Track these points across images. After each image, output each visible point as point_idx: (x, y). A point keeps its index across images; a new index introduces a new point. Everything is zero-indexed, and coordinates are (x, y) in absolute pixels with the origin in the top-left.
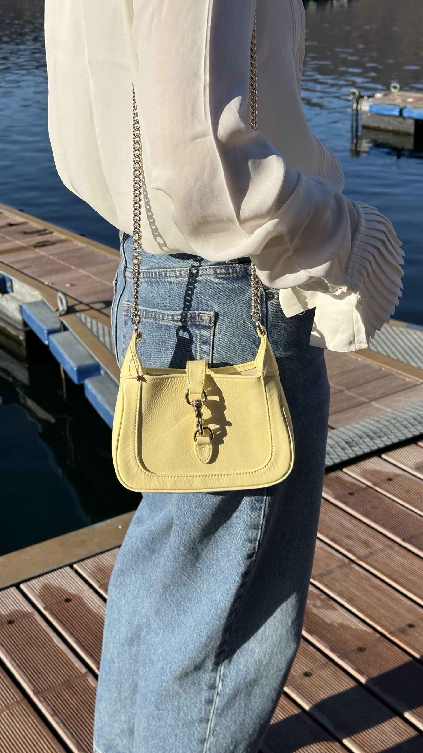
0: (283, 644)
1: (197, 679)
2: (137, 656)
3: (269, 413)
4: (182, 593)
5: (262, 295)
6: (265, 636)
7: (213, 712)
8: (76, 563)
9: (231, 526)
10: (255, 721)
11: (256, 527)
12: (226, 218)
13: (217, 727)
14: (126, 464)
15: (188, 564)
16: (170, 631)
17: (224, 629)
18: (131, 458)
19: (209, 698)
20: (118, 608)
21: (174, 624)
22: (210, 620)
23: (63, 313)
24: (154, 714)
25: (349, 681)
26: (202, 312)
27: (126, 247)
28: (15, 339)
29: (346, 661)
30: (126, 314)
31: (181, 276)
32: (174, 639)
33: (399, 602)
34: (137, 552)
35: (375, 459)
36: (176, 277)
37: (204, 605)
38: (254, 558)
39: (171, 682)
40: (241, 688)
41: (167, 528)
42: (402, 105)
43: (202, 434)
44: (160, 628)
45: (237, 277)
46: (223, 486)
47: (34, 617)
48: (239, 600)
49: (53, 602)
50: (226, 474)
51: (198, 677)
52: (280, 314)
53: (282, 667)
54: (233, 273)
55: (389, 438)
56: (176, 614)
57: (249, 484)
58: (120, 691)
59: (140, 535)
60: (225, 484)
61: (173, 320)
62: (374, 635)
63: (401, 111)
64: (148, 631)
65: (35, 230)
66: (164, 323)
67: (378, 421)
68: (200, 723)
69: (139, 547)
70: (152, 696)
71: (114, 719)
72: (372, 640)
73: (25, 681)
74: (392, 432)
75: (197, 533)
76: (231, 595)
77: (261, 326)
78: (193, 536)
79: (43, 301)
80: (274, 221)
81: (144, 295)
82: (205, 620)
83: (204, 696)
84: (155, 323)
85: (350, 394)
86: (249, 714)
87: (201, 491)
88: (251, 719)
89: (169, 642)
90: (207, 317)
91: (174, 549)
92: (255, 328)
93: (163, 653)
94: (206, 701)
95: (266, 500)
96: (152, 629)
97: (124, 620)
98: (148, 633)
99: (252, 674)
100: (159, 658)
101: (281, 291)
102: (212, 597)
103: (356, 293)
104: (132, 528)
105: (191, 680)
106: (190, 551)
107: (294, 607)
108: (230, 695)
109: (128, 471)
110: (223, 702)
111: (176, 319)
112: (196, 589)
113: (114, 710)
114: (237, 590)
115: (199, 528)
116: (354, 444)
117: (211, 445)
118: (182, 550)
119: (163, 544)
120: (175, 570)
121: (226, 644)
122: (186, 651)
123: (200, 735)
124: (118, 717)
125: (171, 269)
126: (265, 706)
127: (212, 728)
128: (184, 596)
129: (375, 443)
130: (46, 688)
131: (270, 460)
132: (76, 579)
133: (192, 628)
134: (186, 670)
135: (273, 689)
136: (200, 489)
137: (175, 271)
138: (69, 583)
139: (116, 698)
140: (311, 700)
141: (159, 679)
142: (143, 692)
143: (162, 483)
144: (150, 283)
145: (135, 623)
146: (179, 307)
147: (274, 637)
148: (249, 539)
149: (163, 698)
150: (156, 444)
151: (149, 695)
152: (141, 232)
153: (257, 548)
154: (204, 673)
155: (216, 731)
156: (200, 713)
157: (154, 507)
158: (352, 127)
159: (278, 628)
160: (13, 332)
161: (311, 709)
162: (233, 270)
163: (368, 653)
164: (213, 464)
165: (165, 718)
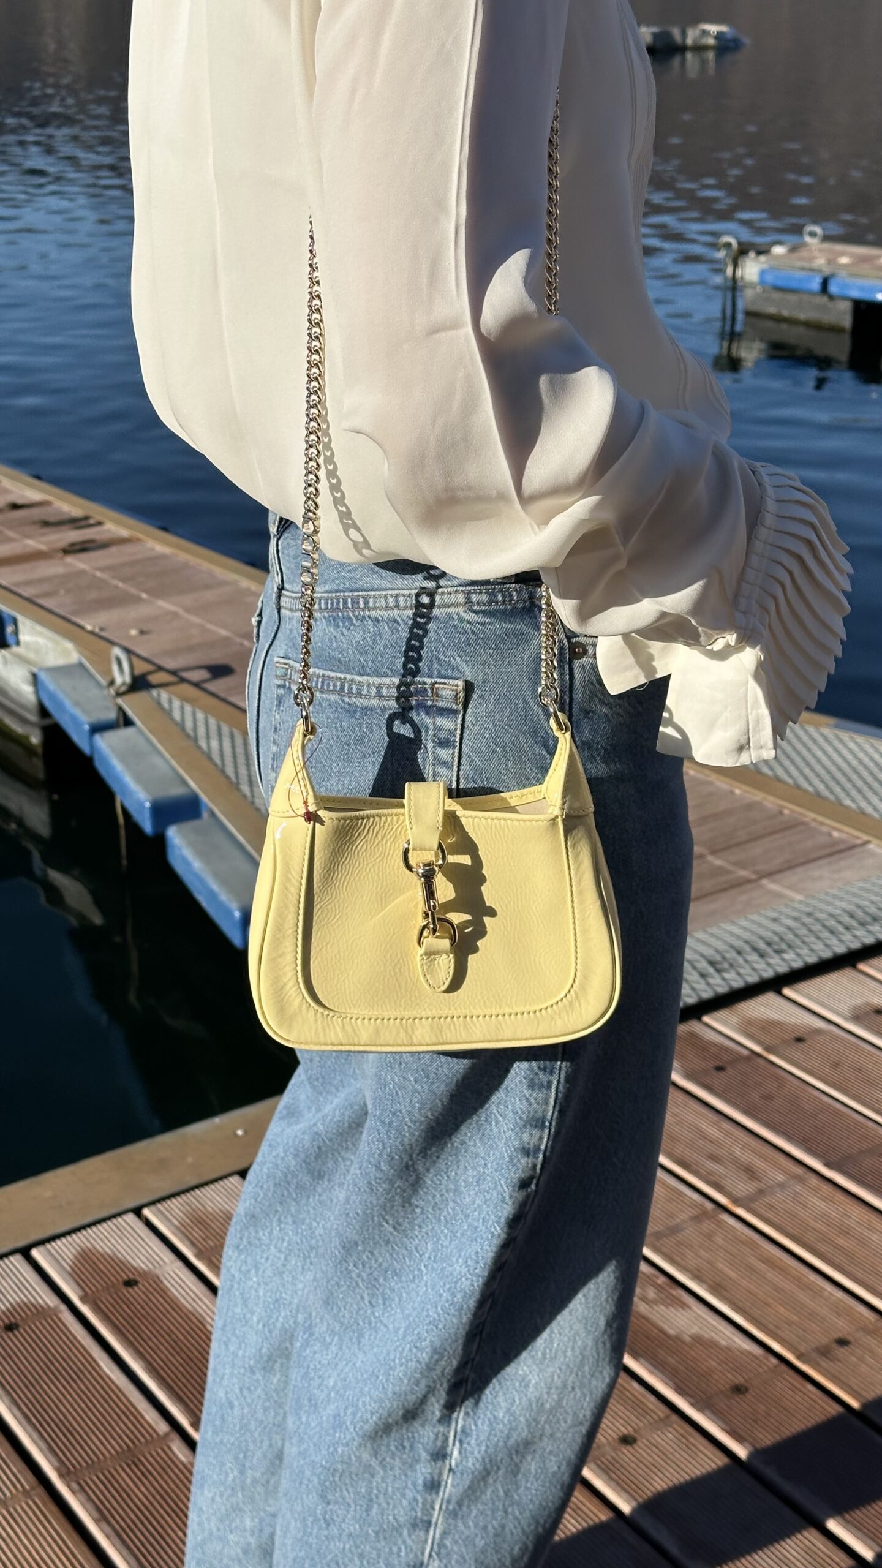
0: (587, 1368)
1: (409, 1438)
2: (282, 1394)
3: (572, 891)
4: (380, 1260)
5: (561, 649)
6: (551, 1350)
7: (441, 1508)
8: (147, 1205)
9: (486, 1120)
10: (526, 1529)
11: (538, 1123)
12: (494, 493)
13: (447, 1539)
14: (278, 992)
15: (397, 1198)
16: (354, 1340)
17: (467, 1334)
18: (289, 980)
19: (433, 1478)
20: (242, 1294)
21: (361, 1323)
22: (439, 1315)
23: (123, 689)
24: (316, 1513)
25: (714, 1455)
26: (439, 680)
27: (283, 548)
28: (21, 742)
29: (708, 1412)
30: (280, 682)
31: (397, 606)
32: (361, 1356)
33: (818, 1293)
34: (286, 1176)
35: (770, 998)
36: (387, 608)
37: (426, 1286)
38: (533, 1187)
39: (355, 1443)
40: (499, 1458)
41: (350, 1127)
42: (827, 271)
43: (434, 932)
44: (333, 1333)
45: (512, 611)
46: (475, 1039)
47: (60, 1316)
48: (499, 1275)
49: (99, 1287)
50: (482, 1014)
51: (410, 1435)
52: (598, 686)
53: (584, 1416)
54: (504, 601)
55: (798, 955)
56: (367, 1303)
57: (528, 1036)
58: (244, 1466)
59: (294, 1142)
60: (478, 1035)
61: (379, 695)
62: (765, 1361)
63: (825, 283)
64: (307, 1339)
65: (66, 517)
66: (359, 702)
67: (775, 920)
68: (412, 1530)
69: (289, 1167)
70: (313, 1474)
71: (230, 1526)
72: (761, 1370)
73: (41, 1450)
74: (804, 942)
75: (417, 1133)
76: (485, 1264)
77: (559, 714)
78: (409, 1140)
79: (81, 665)
80: (592, 500)
81: (320, 644)
82: (428, 1316)
83: (422, 1473)
84: (342, 701)
85: (718, 862)
86: (513, 1514)
87: (430, 1048)
88: (517, 1523)
89: (350, 1361)
90: (449, 690)
91: (367, 1167)
92: (548, 715)
93: (339, 1384)
94: (425, 1485)
95: (560, 1067)
96: (317, 1335)
97: (255, 1319)
98: (307, 1344)
99: (522, 1428)
100: (330, 1394)
101: (601, 642)
102: (443, 1269)
103: (754, 647)
104: (275, 1128)
105: (395, 1440)
106: (401, 1170)
107: (613, 1291)
108: (476, 1473)
109: (281, 1007)
110: (461, 1487)
111: (385, 694)
112: (411, 1251)
113: (229, 1507)
114: (496, 1253)
115: (421, 1123)
116: (726, 965)
117: (451, 956)
118: (384, 1168)
119: (340, 1159)
120: (368, 1211)
121: (469, 1366)
122: (387, 1380)
123: (411, 1556)
124: (238, 1521)
125: (377, 593)
126: (547, 1497)
127: (436, 1541)
128: (385, 1265)
129: (769, 964)
130: (84, 1464)
131: (572, 986)
132: (147, 1240)
133: (401, 1332)
134: (386, 1419)
135: (564, 1463)
136: (427, 1045)
137: (385, 596)
138: (134, 1249)
139: (234, 1480)
140: (634, 1494)
141: (328, 1438)
142: (295, 1465)
143: (350, 1031)
144: (333, 620)
145: (279, 1325)
146: (392, 670)
147: (569, 1354)
148: (524, 1148)
149: (337, 1479)
150: (339, 952)
151: (307, 1473)
152: (319, 519)
153: (539, 1167)
154: (423, 1426)
155: (445, 1546)
156: (413, 1509)
157: (322, 1085)
158: (724, 311)
159: (577, 1334)
160: (18, 728)
161: (634, 1511)
162: (504, 596)
163: (753, 1396)
164: (455, 993)
165: (339, 1520)
